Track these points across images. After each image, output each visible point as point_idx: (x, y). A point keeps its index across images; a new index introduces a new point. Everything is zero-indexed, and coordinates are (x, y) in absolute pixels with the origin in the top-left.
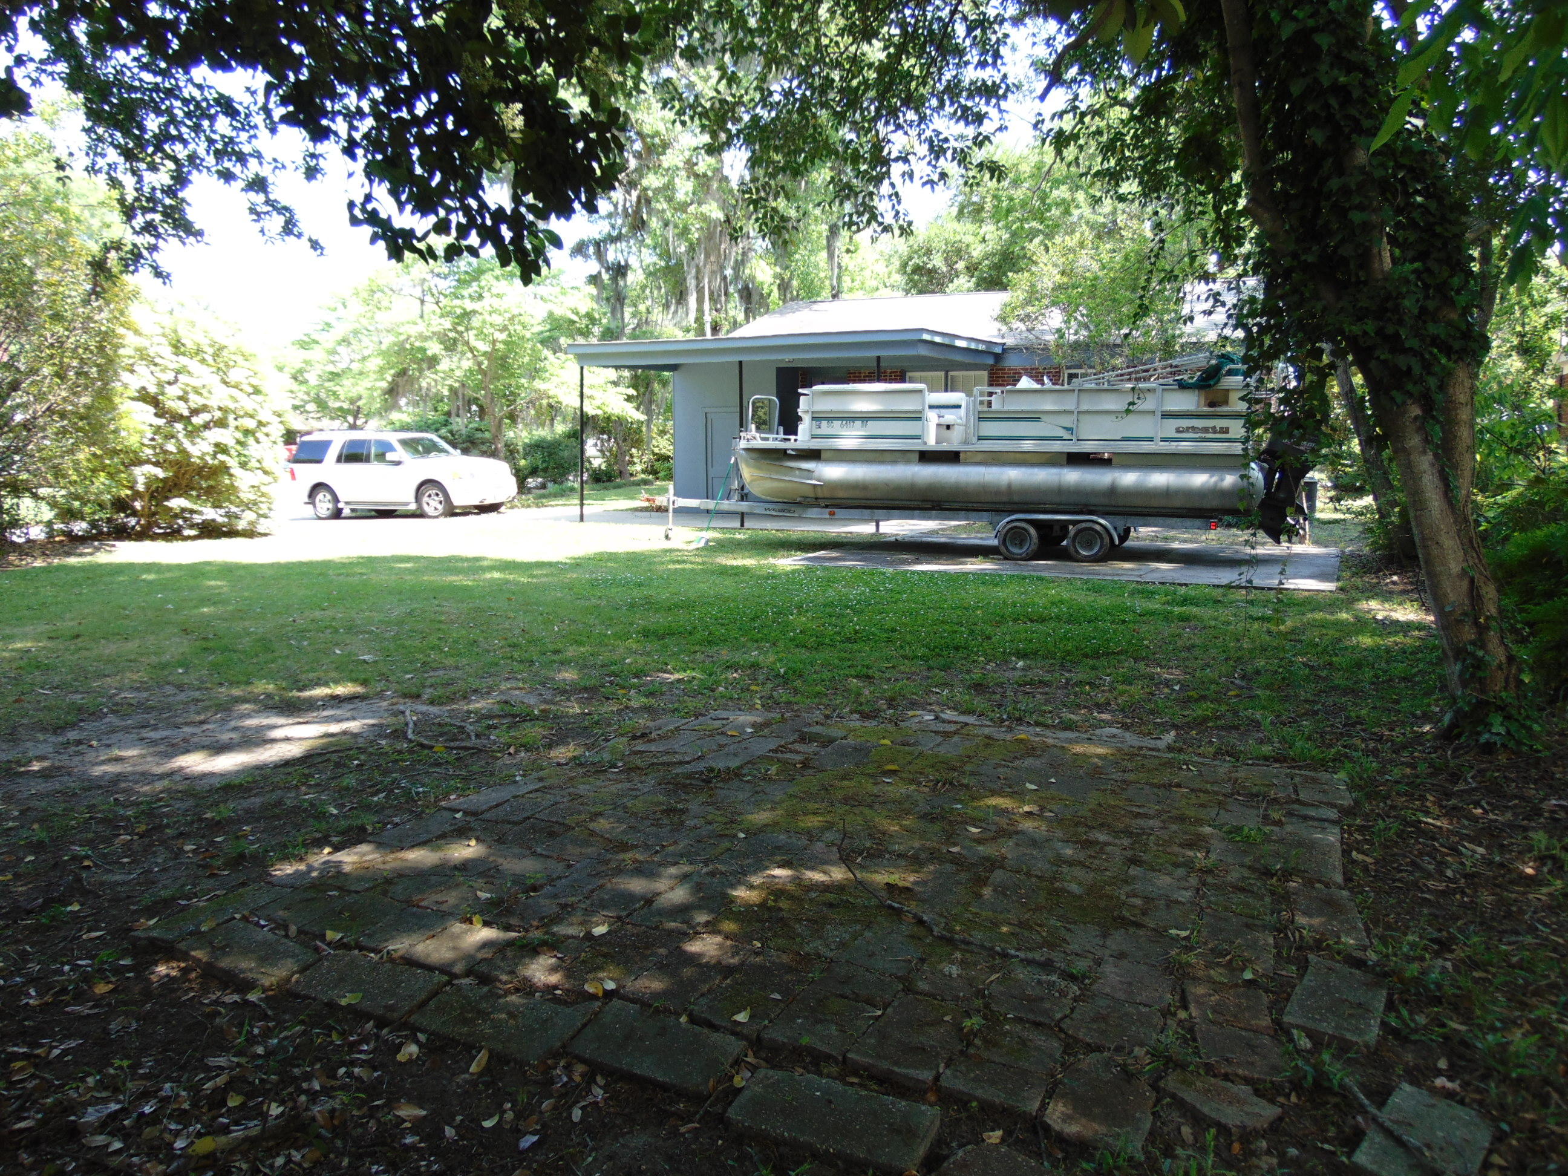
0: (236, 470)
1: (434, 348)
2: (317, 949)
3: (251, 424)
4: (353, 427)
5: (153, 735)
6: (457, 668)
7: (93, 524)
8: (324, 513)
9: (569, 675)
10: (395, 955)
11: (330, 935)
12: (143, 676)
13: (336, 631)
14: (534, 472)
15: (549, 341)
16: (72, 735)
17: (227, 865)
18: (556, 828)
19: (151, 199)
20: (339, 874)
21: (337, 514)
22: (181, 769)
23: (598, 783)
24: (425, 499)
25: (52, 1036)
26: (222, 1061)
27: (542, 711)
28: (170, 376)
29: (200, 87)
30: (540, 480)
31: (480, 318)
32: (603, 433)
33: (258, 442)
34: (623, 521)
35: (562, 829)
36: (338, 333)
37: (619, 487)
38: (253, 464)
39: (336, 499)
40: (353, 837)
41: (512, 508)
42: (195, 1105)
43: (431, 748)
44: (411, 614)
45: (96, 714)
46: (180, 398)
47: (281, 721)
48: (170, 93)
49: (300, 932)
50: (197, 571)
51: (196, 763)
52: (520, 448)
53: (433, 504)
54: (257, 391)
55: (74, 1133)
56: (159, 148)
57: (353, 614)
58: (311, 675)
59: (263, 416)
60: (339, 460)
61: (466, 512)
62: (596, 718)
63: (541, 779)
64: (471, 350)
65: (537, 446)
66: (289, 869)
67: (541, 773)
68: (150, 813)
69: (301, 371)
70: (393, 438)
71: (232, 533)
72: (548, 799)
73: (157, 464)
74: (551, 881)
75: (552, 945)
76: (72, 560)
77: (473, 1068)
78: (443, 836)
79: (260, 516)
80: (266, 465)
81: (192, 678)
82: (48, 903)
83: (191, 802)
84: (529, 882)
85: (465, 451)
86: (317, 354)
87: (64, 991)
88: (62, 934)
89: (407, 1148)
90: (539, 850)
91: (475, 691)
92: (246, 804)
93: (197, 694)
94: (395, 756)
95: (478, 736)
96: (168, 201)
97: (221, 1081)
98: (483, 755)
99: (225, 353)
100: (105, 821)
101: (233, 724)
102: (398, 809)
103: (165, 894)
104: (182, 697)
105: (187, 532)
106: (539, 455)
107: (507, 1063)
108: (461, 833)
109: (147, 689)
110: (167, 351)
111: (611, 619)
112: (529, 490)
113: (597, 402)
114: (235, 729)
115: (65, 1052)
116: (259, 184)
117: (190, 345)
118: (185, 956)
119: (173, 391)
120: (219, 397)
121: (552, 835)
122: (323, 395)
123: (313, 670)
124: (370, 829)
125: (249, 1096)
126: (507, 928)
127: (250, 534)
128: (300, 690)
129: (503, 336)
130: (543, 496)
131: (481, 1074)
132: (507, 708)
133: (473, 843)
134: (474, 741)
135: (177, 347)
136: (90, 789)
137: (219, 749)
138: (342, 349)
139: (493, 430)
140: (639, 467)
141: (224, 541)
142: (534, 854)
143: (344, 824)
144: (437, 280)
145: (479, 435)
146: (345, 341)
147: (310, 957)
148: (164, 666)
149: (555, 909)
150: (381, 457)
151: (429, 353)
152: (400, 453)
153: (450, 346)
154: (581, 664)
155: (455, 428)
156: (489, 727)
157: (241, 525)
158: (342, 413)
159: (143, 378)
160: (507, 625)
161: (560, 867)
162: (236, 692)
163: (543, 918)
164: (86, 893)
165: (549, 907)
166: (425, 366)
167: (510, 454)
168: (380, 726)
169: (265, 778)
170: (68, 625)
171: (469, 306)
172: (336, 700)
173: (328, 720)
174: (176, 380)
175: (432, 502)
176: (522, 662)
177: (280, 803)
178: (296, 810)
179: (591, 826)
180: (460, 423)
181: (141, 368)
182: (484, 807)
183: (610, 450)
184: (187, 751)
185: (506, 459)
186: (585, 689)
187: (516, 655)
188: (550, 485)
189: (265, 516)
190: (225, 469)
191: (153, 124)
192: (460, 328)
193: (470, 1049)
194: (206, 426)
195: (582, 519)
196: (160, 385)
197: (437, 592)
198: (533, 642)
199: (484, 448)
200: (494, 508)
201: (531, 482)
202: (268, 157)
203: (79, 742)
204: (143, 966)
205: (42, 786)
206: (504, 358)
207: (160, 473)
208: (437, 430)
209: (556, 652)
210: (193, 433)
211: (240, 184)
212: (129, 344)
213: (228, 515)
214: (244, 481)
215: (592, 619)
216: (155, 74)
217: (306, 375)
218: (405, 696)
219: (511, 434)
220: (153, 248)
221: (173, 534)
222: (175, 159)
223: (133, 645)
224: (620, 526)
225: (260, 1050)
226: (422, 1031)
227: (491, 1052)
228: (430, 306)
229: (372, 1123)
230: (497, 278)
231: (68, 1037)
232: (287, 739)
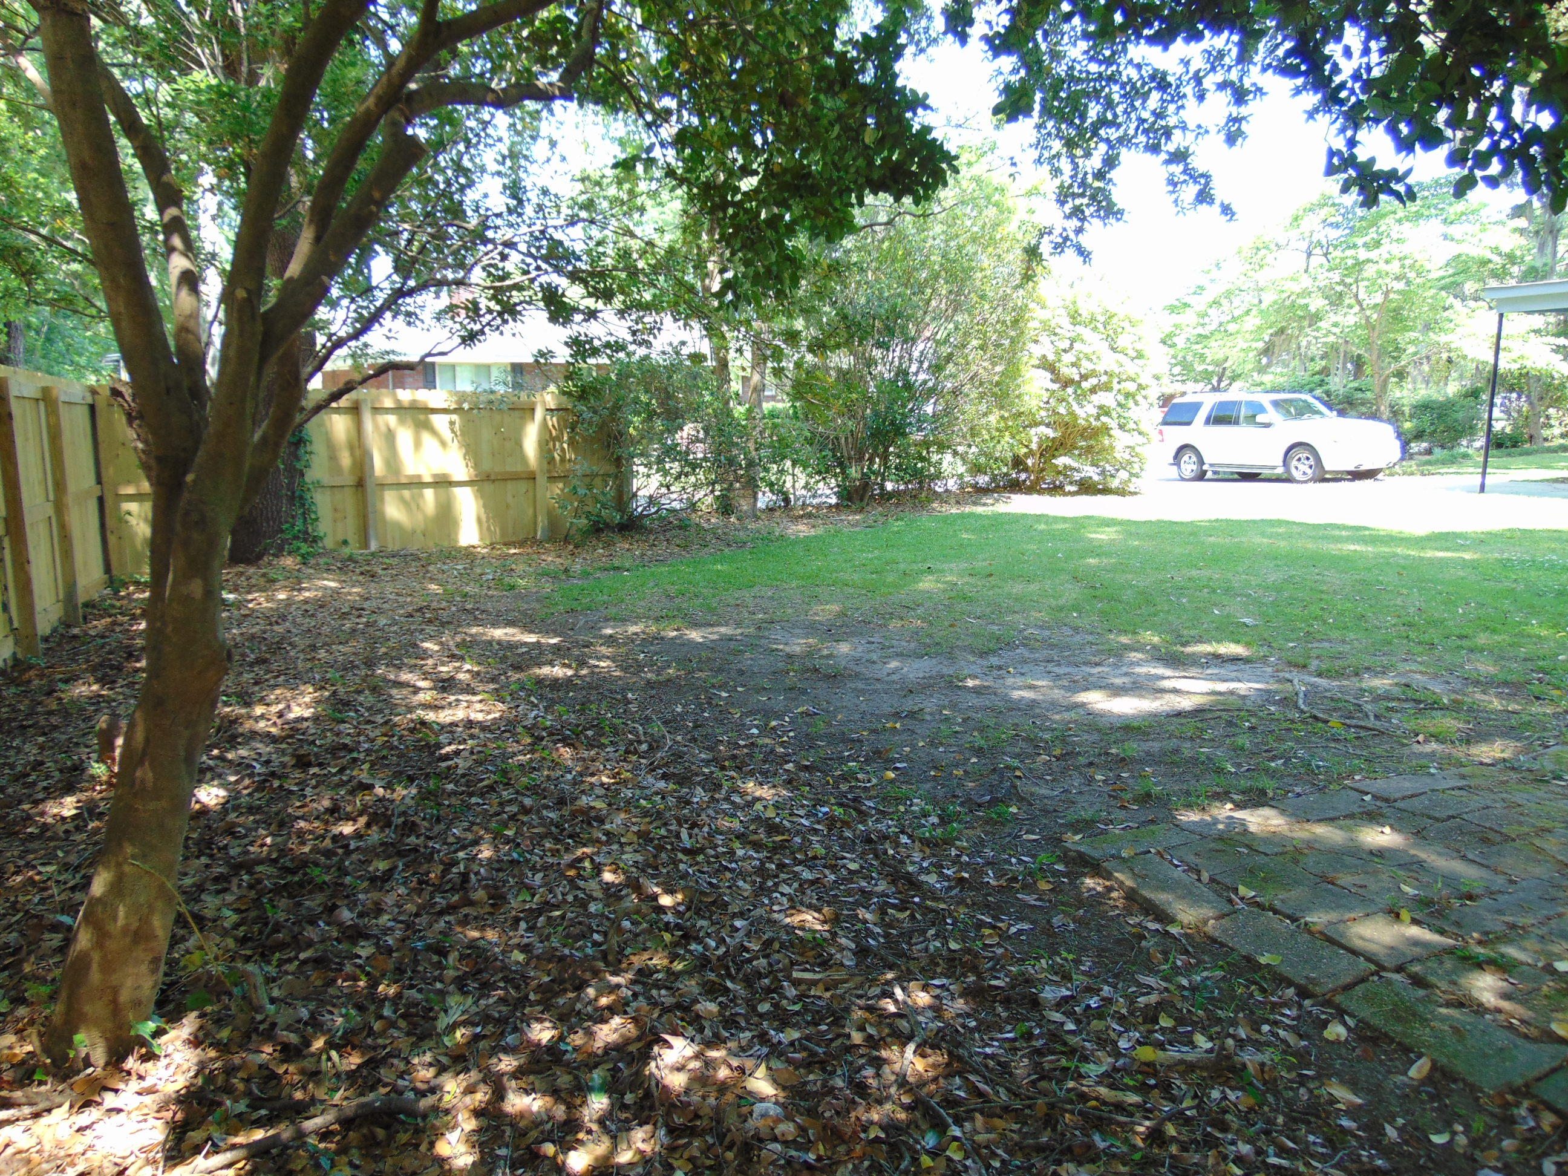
0: (1116, 432)
1: (1317, 303)
2: (1230, 901)
3: (1131, 387)
4: (1216, 389)
5: (1057, 670)
6: (1344, 642)
7: (994, 479)
8: (1188, 474)
9: (1486, 667)
10: (1314, 928)
11: (1242, 890)
12: (1044, 616)
13: (1214, 591)
14: (1419, 436)
15: (1453, 287)
16: (994, 660)
17: (1135, 800)
18: (1491, 835)
19: (1083, 184)
20: (1246, 831)
21: (1201, 476)
22: (1083, 705)
23: (1539, 793)
24: (1294, 463)
25: (1009, 915)
26: (1151, 981)
27: (1454, 701)
28: (1066, 344)
29: (1139, 67)
30: (1424, 445)
31: (1375, 267)
32: (1512, 390)
33: (1136, 404)
34: (1540, 494)
35: (1498, 838)
36: (1208, 296)
37: (1528, 453)
38: (1131, 425)
39: (1201, 462)
40: (1256, 799)
41: (1392, 475)
42: (1131, 1013)
43: (1326, 722)
44: (1289, 580)
45: (1010, 645)
46: (1073, 365)
47: (1168, 672)
48: (1111, 79)
49: (1212, 880)
50: (1079, 523)
51: (1097, 700)
52: (1407, 410)
53: (1301, 469)
54: (1140, 356)
55: (1035, 1003)
56: (1095, 133)
57: (1230, 575)
58: (1192, 632)
59: (1142, 381)
60: (1208, 422)
61: (1337, 477)
62: (1527, 718)
63: (1463, 777)
64: (1359, 303)
65: (1425, 407)
66: (1192, 817)
67: (1463, 770)
68: (1064, 740)
69: (1170, 335)
70: (1266, 399)
71: (1106, 491)
72: (1475, 802)
73: (1048, 425)
74: (1491, 894)
75: (1502, 966)
76: (979, 510)
77: (1413, 1072)
78: (1351, 816)
79: (1132, 475)
80: (1143, 427)
81: (1083, 623)
82: (994, 802)
83: (1096, 737)
84: (1465, 889)
85: (1342, 413)
86: (1188, 318)
87: (1014, 879)
88: (1007, 830)
89: (1343, 1130)
90: (1470, 856)
91: (1368, 669)
92: (1146, 746)
93: (1090, 638)
94: (1287, 725)
95: (1377, 717)
96: (1097, 184)
97: (1153, 998)
98: (1385, 738)
99: (1114, 320)
100: (1027, 739)
101: (1124, 669)
102: (1298, 778)
103: (1084, 815)
104: (1078, 638)
105: (1068, 488)
106: (1427, 418)
107: (1455, 1081)
108: (1373, 817)
109: (1049, 628)
110: (1065, 322)
111: (1532, 607)
112: (1411, 457)
113: (1514, 355)
114: (1126, 674)
115: (1020, 932)
116: (1179, 156)
117: (1085, 315)
118: (1108, 876)
119: (1068, 358)
120: (1107, 362)
121: (1485, 840)
122: (1189, 358)
123: (1194, 627)
124: (1271, 794)
125: (1180, 1021)
126: (1442, 932)
127: (1121, 492)
128: (1184, 645)
129: (1400, 286)
130: (1428, 464)
131: (1424, 1082)
132: (1410, 693)
133: (1387, 830)
134: (1371, 722)
135: (1075, 317)
136: (1011, 710)
137: (1118, 691)
138: (1212, 312)
139: (1377, 390)
140: (1557, 431)
141: (1100, 498)
142: (1464, 857)
143: (1244, 783)
144: (1328, 229)
145: (1360, 395)
146: (1216, 303)
147: (1227, 908)
148: (1061, 609)
149: (1500, 928)
150: (1251, 419)
151: (1313, 309)
152: (1271, 415)
153: (1336, 300)
154: (1499, 656)
155: (1332, 387)
156: (1391, 709)
157: (1114, 484)
158: (1206, 376)
159: (1045, 348)
160: (1399, 602)
161: (1501, 880)
162: (1124, 639)
163: (1487, 933)
164: (1021, 799)
165: (1494, 924)
166: (1306, 323)
167: (1396, 415)
168: (1268, 691)
169: (1161, 725)
170: (980, 565)
171: (1363, 254)
172: (1218, 659)
173: (1211, 678)
174: (1071, 347)
175: (1301, 467)
176: (1420, 643)
177: (1176, 751)
178: (1194, 761)
179: (1537, 842)
180: (1338, 383)
181: (1044, 339)
182: (1397, 795)
183: (1519, 412)
184: (1087, 689)
185: (1389, 421)
186: (1506, 684)
187: (1412, 635)
188: (1437, 451)
189: (1137, 476)
190: (1107, 429)
191: (1094, 111)
192: (1348, 280)
193: (1408, 1052)
194: (1093, 391)
195: (1482, 489)
196: (1057, 353)
197: (1315, 560)
198: (1433, 623)
199: (1364, 409)
200: (1370, 474)
201: (1415, 447)
202: (1192, 125)
203: (1000, 668)
204: (1074, 876)
205: (974, 701)
206: (1397, 311)
207: (1051, 433)
208: (1311, 391)
209: (1461, 637)
210: (1080, 398)
211: (1164, 156)
212: (1036, 316)
213: (1103, 472)
214: (1120, 441)
215: (1506, 605)
216: (1100, 63)
217: (1175, 340)
218: (1289, 664)
219: (1397, 394)
220: (1079, 231)
221: (1056, 489)
222: (1108, 141)
223: (1033, 587)
224: (1534, 500)
225: (1185, 982)
226: (1352, 1016)
227: (1434, 1063)
228: (1317, 260)
229: (1302, 1091)
230: (1399, 221)
231: (1022, 920)
232: (1175, 691)
